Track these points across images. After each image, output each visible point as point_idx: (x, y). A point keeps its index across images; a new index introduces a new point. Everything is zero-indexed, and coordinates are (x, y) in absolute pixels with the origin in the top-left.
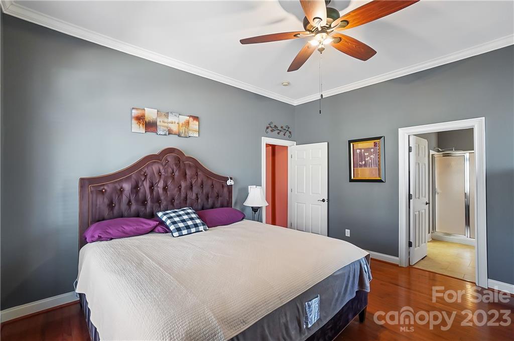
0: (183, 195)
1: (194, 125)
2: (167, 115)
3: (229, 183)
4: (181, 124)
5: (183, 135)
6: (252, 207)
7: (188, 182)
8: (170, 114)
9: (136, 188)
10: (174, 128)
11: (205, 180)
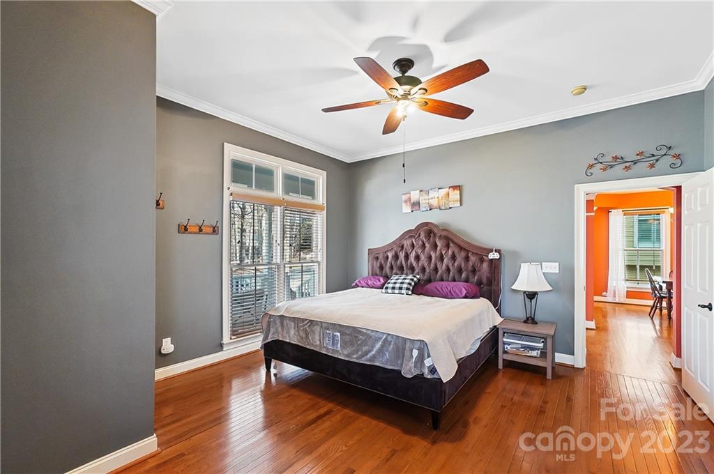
0: (432, 265)
1: (455, 195)
2: (428, 193)
3: (491, 256)
4: (440, 197)
5: (443, 208)
6: (525, 292)
7: (438, 253)
8: (430, 191)
9: (396, 257)
10: (434, 203)
11: (456, 251)
